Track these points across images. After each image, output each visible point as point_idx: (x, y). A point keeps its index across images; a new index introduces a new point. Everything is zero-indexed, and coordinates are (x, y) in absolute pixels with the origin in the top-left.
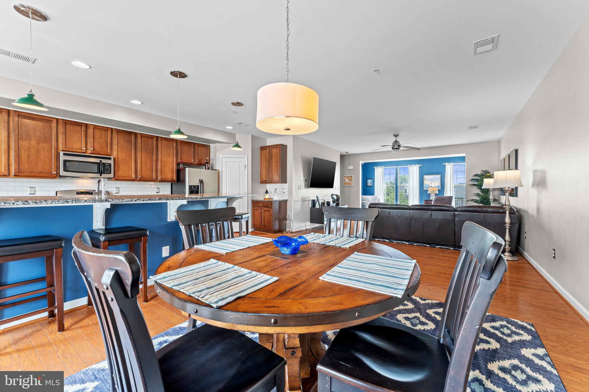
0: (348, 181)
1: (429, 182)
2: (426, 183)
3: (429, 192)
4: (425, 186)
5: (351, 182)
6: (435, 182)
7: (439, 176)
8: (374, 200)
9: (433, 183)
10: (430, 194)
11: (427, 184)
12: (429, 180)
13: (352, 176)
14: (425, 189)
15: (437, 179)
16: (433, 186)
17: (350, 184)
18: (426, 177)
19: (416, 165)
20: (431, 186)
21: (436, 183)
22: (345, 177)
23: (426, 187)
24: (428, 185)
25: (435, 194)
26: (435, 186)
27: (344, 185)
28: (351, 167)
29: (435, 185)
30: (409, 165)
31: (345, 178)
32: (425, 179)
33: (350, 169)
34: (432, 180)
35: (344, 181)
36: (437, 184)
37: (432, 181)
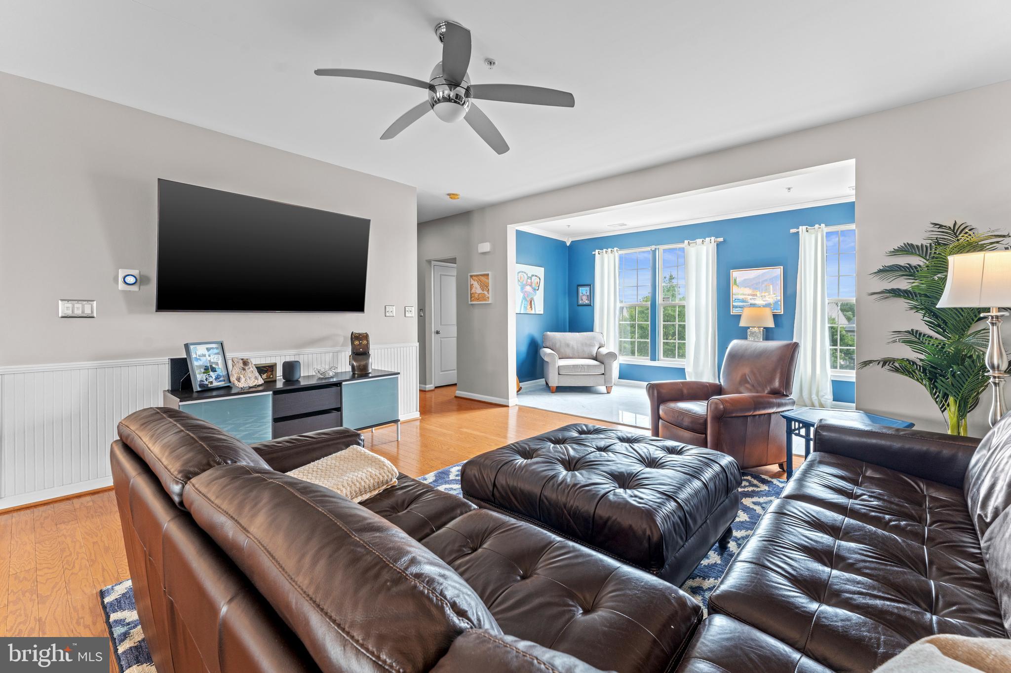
0: (479, 291)
1: (748, 291)
2: (738, 294)
3: (743, 324)
4: (735, 304)
5: (486, 293)
6: (767, 290)
7: (778, 271)
8: (586, 344)
9: (758, 294)
10: (748, 328)
11: (741, 297)
12: (746, 284)
13: (488, 275)
14: (734, 312)
15: (772, 280)
16: (759, 302)
17: (484, 298)
18: (736, 274)
19: (708, 239)
20: (753, 302)
21: (770, 292)
22: (471, 276)
23: (736, 307)
24: (743, 301)
25: (764, 328)
26: (764, 303)
27: (470, 303)
28: (485, 247)
29: (767, 299)
30: (686, 242)
31: (473, 282)
32: (735, 280)
33: (484, 253)
34: (754, 285)
35: (471, 290)
36: (773, 296)
37: (756, 289)
